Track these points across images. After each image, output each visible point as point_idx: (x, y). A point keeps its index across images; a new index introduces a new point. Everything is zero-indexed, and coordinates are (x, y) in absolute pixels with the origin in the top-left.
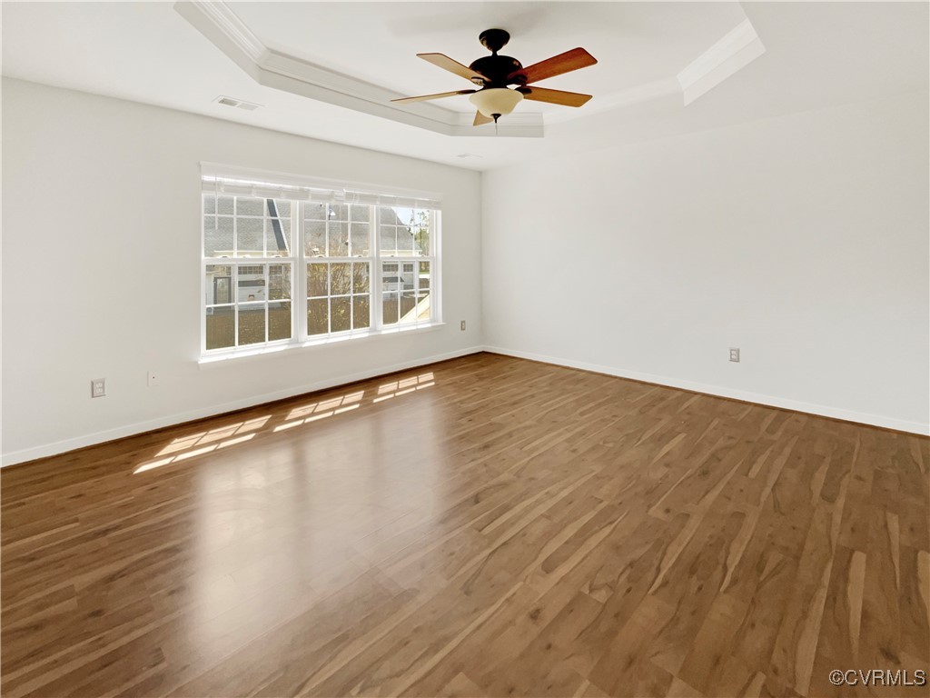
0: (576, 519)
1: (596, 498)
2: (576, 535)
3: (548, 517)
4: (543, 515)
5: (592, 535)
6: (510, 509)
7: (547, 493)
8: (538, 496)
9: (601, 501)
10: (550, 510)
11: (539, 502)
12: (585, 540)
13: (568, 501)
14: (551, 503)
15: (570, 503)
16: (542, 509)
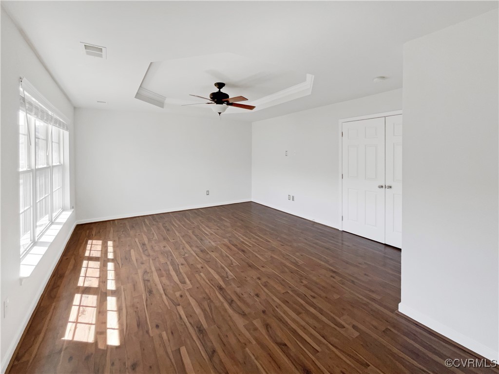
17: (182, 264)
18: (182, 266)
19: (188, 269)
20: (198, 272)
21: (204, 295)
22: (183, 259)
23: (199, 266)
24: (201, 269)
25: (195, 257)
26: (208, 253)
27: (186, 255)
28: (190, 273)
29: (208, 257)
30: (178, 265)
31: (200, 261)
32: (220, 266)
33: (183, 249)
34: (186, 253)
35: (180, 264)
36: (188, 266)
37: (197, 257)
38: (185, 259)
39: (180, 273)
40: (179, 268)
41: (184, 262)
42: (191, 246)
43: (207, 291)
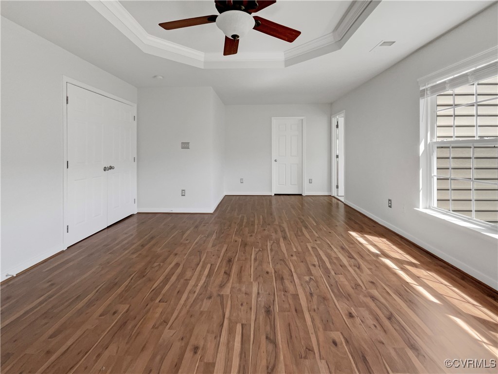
0: (172, 285)
1: (163, 302)
2: (170, 278)
3: (186, 280)
4: (190, 280)
5: (163, 281)
6: (207, 276)
7: (195, 292)
8: (199, 287)
9: (159, 302)
10: (188, 284)
11: (196, 285)
12: (165, 278)
13: (180, 293)
14: (189, 288)
15: (178, 292)
16: (192, 283)
17: (314, 265)
18: (315, 263)
19: (308, 259)
20: (298, 253)
21: (299, 237)
22: (312, 272)
23: (295, 258)
24: (294, 254)
25: (296, 272)
26: (275, 272)
27: (307, 278)
28: (307, 253)
29: (278, 266)
30: (319, 266)
31: (291, 263)
32: (273, 253)
33: (311, 294)
34: (308, 283)
35: (317, 267)
36: (308, 262)
37: (293, 270)
38: (310, 273)
39: (316, 256)
40: (318, 261)
41: (312, 268)
42: (296, 297)
43: (296, 239)
